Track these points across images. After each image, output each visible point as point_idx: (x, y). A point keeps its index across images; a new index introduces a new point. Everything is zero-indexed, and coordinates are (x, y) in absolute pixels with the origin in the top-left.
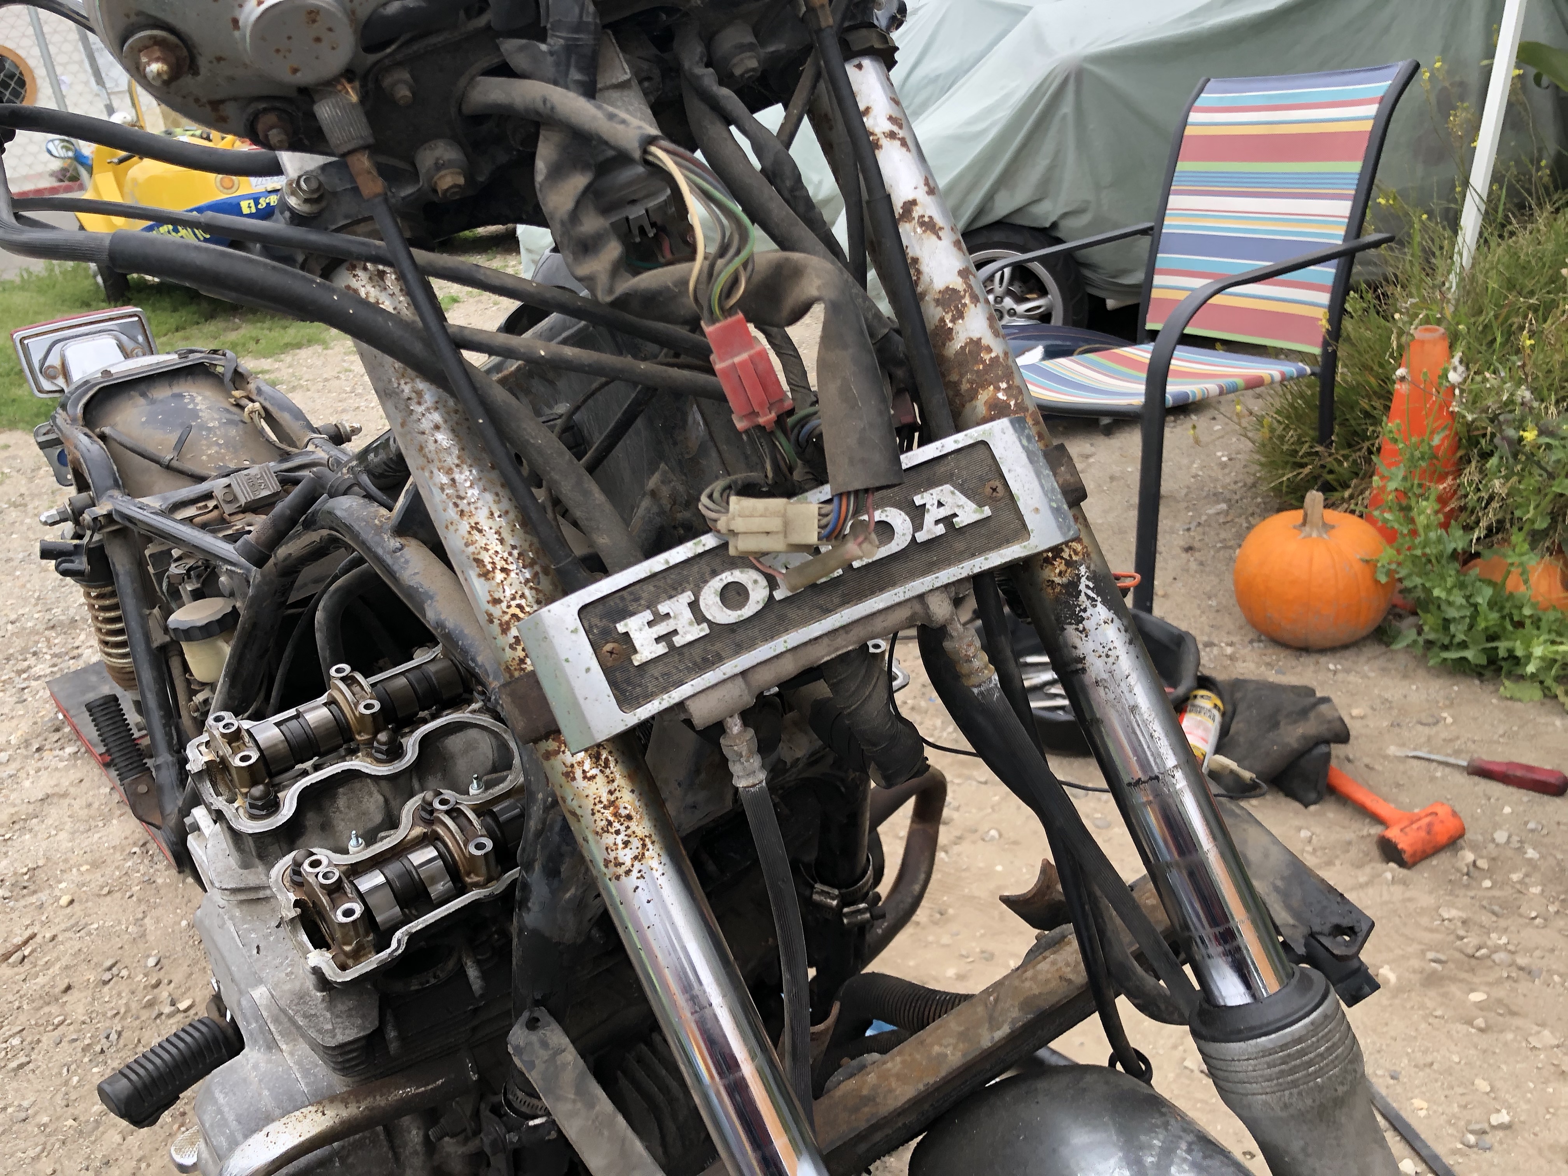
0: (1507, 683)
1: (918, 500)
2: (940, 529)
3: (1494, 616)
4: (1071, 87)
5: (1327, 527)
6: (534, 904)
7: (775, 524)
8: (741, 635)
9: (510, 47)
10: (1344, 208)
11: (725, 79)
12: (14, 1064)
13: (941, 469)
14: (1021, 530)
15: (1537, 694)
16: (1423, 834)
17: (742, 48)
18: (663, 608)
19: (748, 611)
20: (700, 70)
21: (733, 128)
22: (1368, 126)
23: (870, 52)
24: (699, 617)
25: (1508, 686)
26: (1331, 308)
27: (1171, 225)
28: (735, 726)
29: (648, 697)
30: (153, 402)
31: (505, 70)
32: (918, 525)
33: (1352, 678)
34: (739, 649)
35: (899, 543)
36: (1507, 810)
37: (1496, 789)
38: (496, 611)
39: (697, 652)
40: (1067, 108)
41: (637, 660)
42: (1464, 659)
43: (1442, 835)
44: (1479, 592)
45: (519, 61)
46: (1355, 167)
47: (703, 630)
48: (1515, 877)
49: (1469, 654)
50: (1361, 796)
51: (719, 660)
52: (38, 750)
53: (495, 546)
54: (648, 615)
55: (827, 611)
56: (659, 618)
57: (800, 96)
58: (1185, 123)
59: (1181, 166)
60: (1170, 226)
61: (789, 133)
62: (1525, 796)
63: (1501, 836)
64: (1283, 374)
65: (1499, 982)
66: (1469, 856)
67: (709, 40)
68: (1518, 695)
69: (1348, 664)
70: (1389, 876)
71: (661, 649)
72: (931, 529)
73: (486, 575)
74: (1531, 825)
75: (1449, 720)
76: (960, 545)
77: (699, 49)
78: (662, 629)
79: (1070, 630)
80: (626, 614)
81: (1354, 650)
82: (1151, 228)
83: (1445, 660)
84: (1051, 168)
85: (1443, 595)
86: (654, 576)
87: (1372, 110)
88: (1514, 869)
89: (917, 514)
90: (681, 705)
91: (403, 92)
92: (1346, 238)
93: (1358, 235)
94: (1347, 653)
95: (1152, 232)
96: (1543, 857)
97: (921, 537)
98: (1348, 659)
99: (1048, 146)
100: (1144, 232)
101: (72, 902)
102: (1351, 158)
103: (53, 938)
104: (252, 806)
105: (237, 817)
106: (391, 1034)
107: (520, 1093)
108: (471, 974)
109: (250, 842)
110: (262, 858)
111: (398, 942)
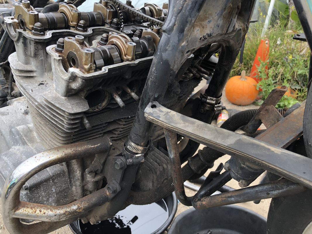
5: (246, 79)
104: (36, 30)
105: (28, 34)
106: (86, 121)
107: (133, 144)
108: (118, 100)
109: (32, 48)
110: (36, 55)
111: (105, 70)
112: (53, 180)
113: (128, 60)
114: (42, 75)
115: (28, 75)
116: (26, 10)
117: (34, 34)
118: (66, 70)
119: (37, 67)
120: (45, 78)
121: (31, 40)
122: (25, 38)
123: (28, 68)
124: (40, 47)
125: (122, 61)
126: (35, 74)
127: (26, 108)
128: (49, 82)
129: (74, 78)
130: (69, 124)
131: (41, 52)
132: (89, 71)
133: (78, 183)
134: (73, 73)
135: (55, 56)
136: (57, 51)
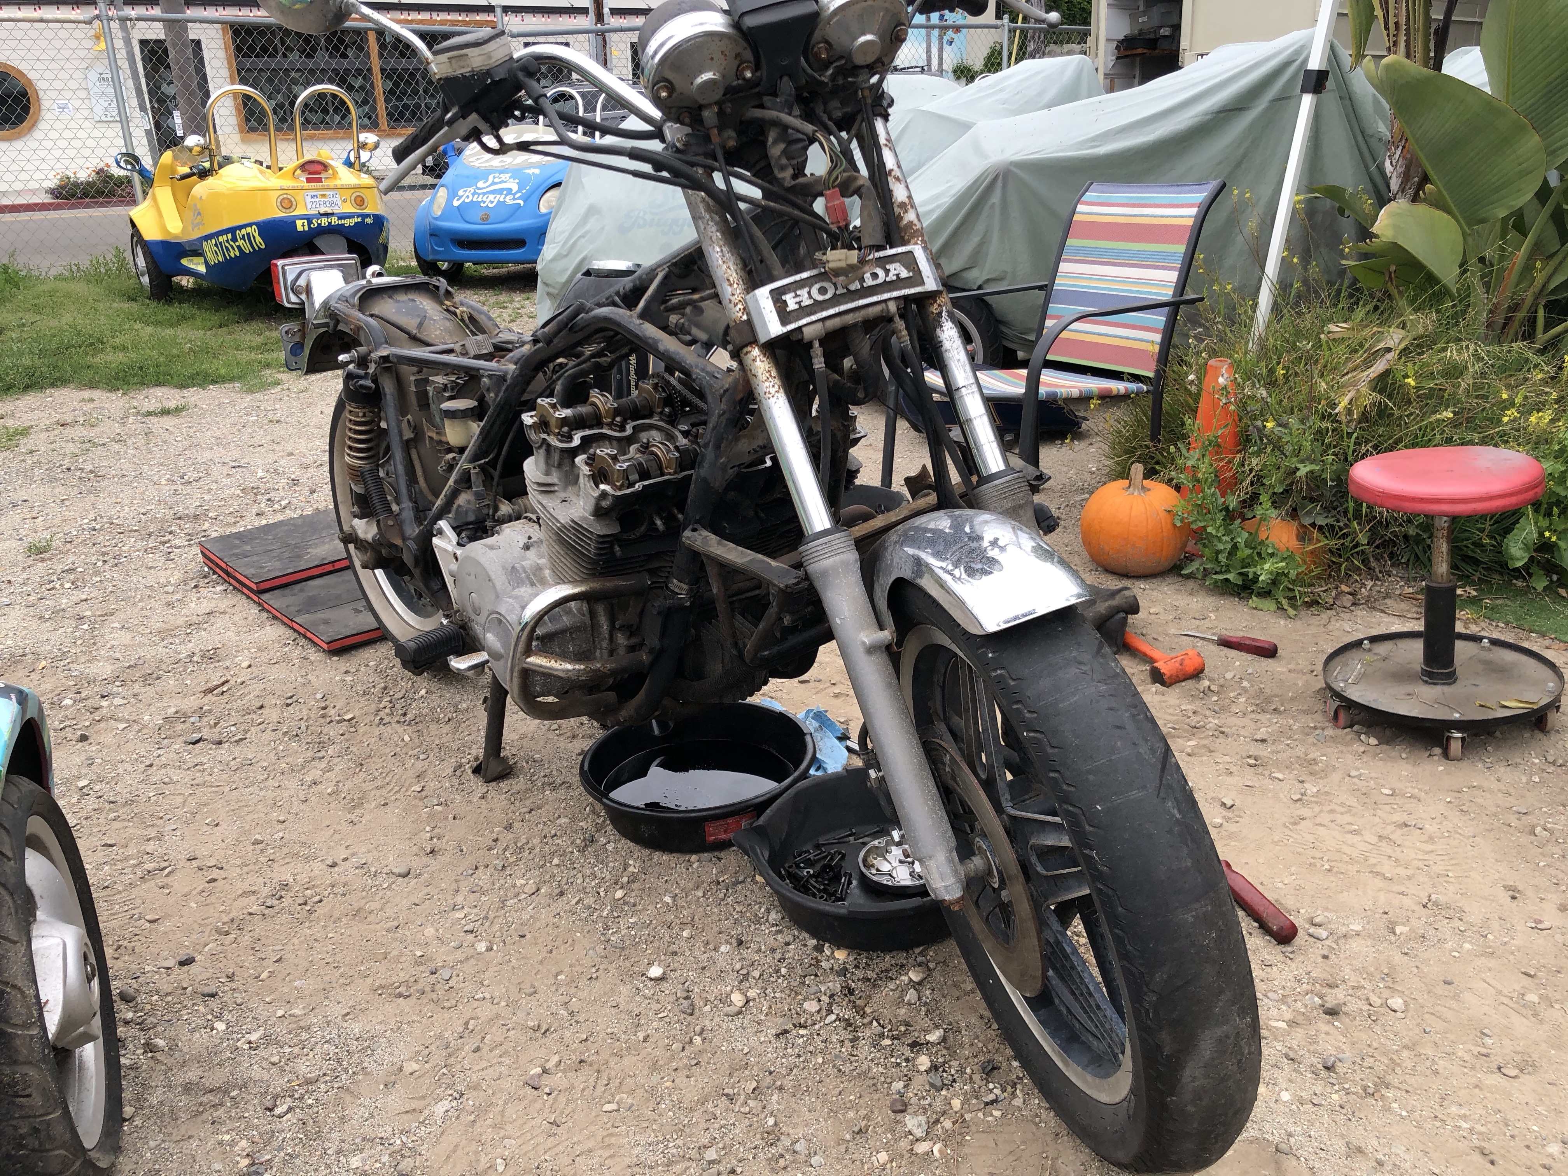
0: (1254, 598)
1: (888, 267)
2: (895, 278)
3: (1249, 551)
4: (999, 184)
5: (1144, 489)
6: (706, 464)
7: (843, 257)
8: (824, 305)
9: (766, 99)
10: (1172, 276)
11: (830, 119)
12: (236, 738)
13: (896, 258)
14: (922, 283)
15: (1273, 607)
16: (1177, 665)
17: (836, 108)
18: (798, 292)
19: (827, 297)
20: (822, 114)
21: (832, 138)
22: (1191, 222)
23: (881, 115)
24: (810, 297)
25: (1255, 601)
26: (1162, 344)
27: (1061, 283)
28: (816, 344)
29: (790, 323)
30: (397, 301)
31: (762, 106)
32: (887, 275)
33: (1155, 593)
34: (823, 310)
35: (880, 280)
36: (1237, 663)
37: (1233, 653)
38: (733, 298)
39: (808, 309)
40: (995, 198)
41: (788, 309)
42: (1227, 580)
43: (1190, 669)
44: (1239, 535)
45: (769, 104)
46: (1181, 249)
47: (811, 302)
48: (1232, 695)
49: (1231, 576)
50: (1144, 647)
51: (815, 313)
52: (196, 587)
53: (734, 275)
54: (793, 294)
55: (853, 301)
56: (797, 296)
57: (853, 132)
58: (1074, 212)
59: (1069, 242)
60: (1059, 285)
61: (850, 141)
62: (1249, 657)
63: (1229, 675)
64: (1126, 388)
65: (1207, 737)
66: (1206, 683)
67: (825, 104)
68: (1260, 606)
69: (1155, 586)
70: (1154, 689)
71: (797, 306)
72: (892, 277)
73: (731, 285)
74: (1250, 671)
75: (1213, 617)
76: (901, 284)
77: (822, 107)
78: (798, 299)
79: (938, 330)
80: (785, 294)
81: (1160, 579)
82: (1046, 286)
83: (1216, 581)
84: (982, 244)
85: (1214, 532)
86: (796, 282)
87: (1194, 211)
88: (1232, 691)
89: (887, 272)
90: (800, 329)
91: (729, 110)
92: (1173, 296)
93: (1182, 295)
94: (1154, 581)
95: (1046, 289)
96: (1252, 686)
97: (888, 279)
98: (1155, 583)
99: (980, 227)
100: (1040, 288)
101: (250, 666)
102: (1178, 242)
103: (243, 683)
104: (562, 436)
105: (554, 441)
106: (617, 548)
107: (675, 581)
108: (659, 522)
109: (556, 457)
110: (560, 466)
111: (638, 486)
112: (571, 634)
113: (669, 474)
114: (565, 489)
115: (546, 489)
116: (551, 411)
117: (561, 441)
118: (597, 487)
119: (560, 480)
120: (570, 493)
121: (556, 448)
122: (549, 445)
123: (549, 480)
124: (566, 455)
125: (662, 474)
126: (556, 488)
127: (526, 540)
128: (574, 499)
129: (604, 494)
130: (597, 548)
131: (566, 461)
132: (620, 488)
133: (605, 644)
134: (603, 491)
135: (586, 470)
136: (587, 464)
